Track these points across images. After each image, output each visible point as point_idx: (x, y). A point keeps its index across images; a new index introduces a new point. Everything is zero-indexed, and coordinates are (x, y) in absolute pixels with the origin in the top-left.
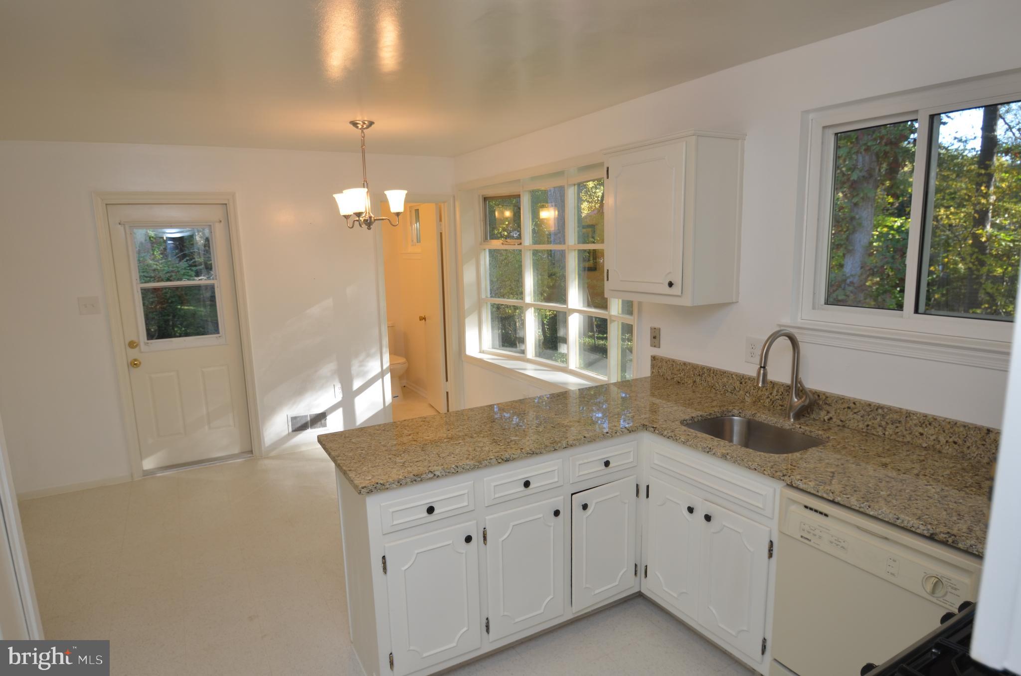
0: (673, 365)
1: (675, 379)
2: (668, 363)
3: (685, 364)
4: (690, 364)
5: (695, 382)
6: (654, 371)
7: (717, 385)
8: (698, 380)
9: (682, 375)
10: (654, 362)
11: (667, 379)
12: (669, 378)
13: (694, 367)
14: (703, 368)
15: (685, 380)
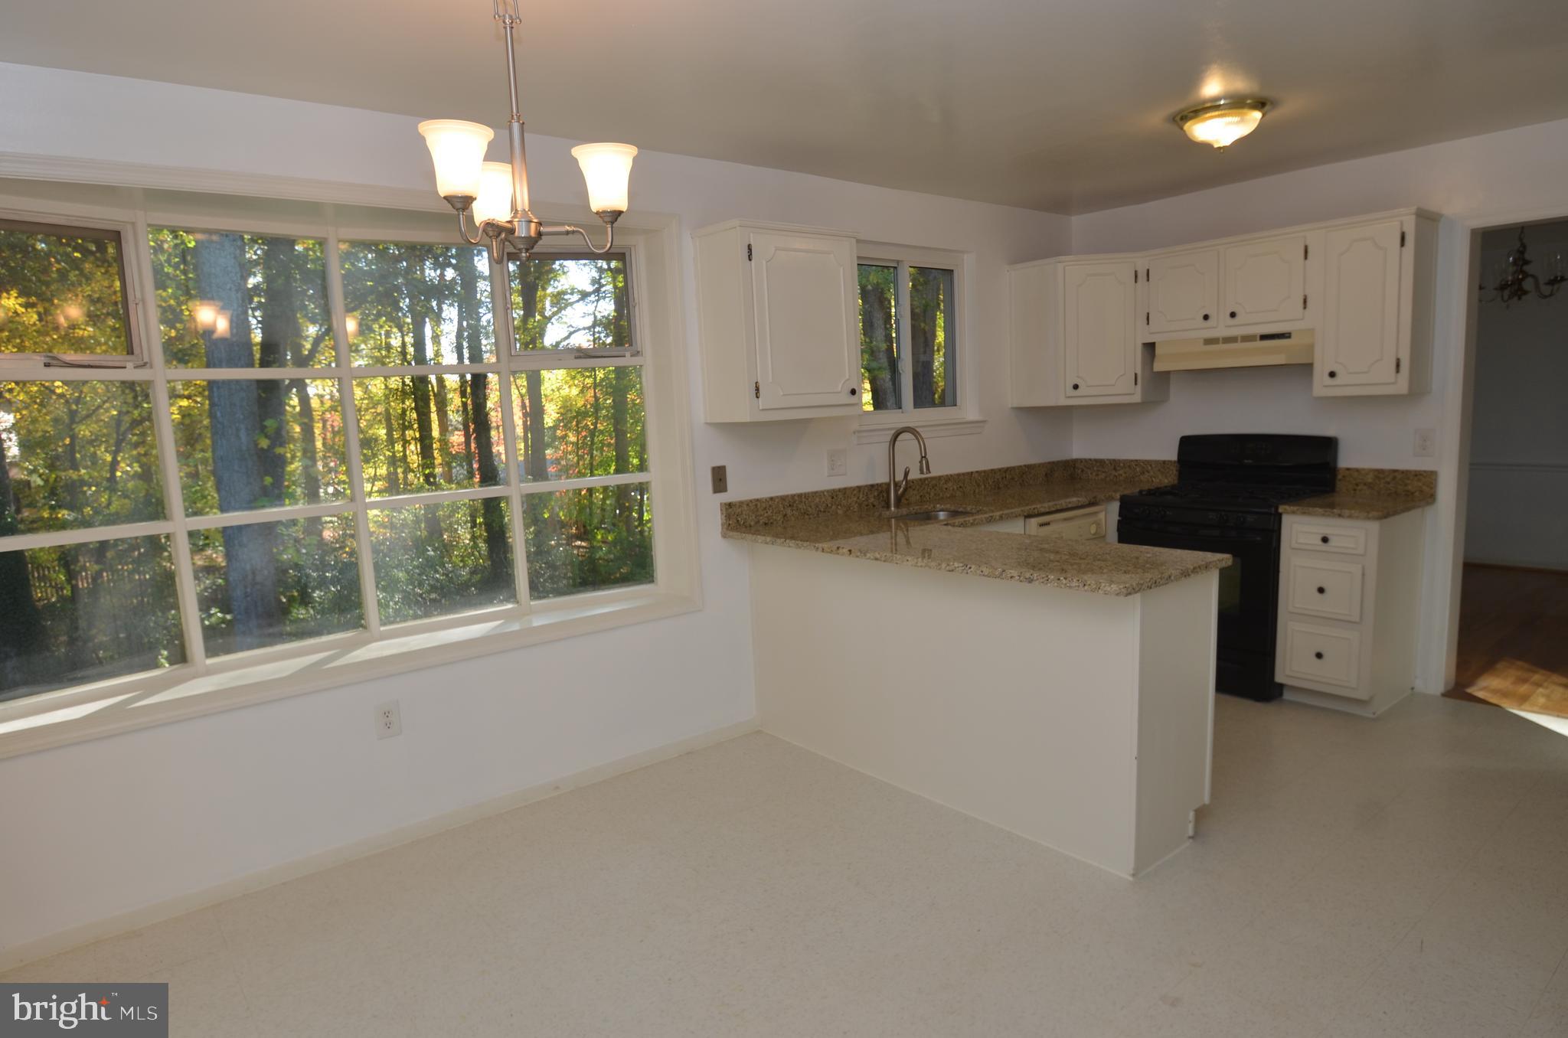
0: (756, 505)
1: (761, 521)
2: (750, 505)
3: (772, 499)
4: (777, 497)
5: (785, 515)
6: (731, 522)
7: (810, 509)
8: (789, 511)
9: (769, 513)
10: (730, 510)
11: (750, 526)
12: (752, 523)
13: (783, 498)
14: (793, 496)
15: (774, 517)
